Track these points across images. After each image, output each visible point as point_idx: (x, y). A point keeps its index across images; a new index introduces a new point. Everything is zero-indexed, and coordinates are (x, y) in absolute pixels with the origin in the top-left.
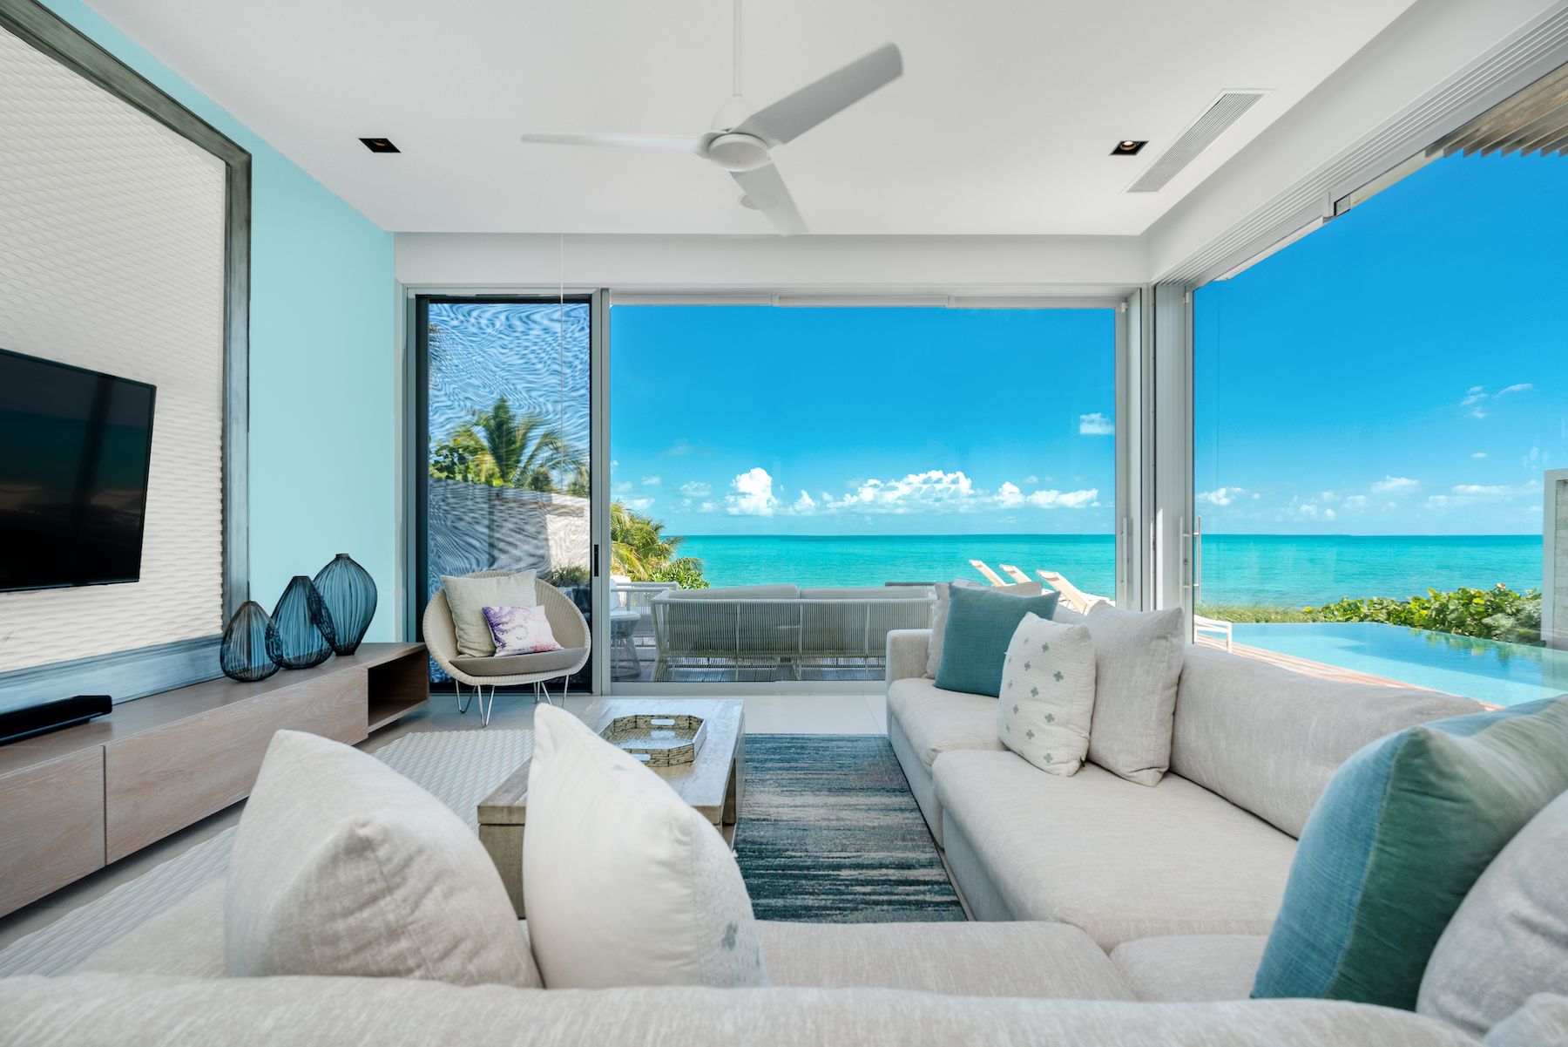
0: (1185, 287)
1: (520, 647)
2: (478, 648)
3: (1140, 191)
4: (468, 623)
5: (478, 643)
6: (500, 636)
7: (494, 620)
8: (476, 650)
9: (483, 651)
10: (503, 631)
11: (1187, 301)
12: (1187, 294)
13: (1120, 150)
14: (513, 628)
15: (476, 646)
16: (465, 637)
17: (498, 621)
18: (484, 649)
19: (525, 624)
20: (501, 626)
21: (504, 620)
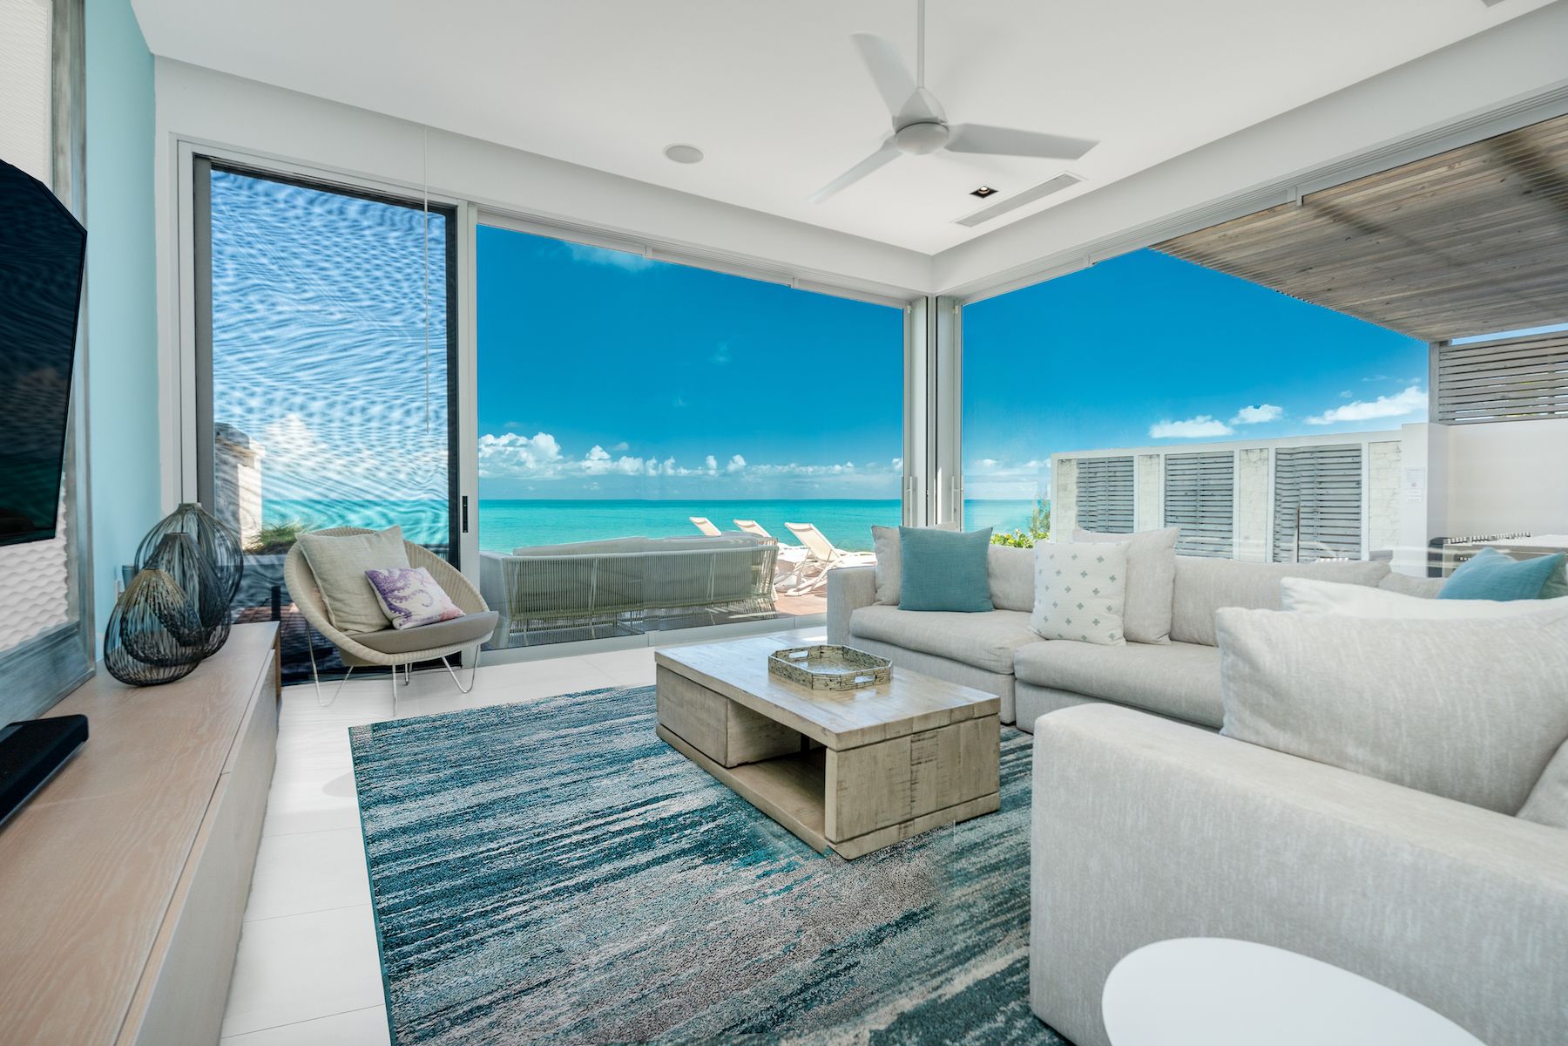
0: (953, 300)
1: (429, 615)
2: (366, 622)
3: (965, 225)
4: (347, 592)
5: (366, 615)
6: (397, 604)
7: (385, 586)
8: (364, 624)
9: (371, 625)
10: (401, 599)
11: (957, 312)
12: (957, 307)
13: (977, 193)
14: (414, 594)
15: (364, 619)
16: (347, 609)
17: (391, 586)
18: (374, 622)
19: (424, 589)
20: (396, 592)
21: (399, 585)
